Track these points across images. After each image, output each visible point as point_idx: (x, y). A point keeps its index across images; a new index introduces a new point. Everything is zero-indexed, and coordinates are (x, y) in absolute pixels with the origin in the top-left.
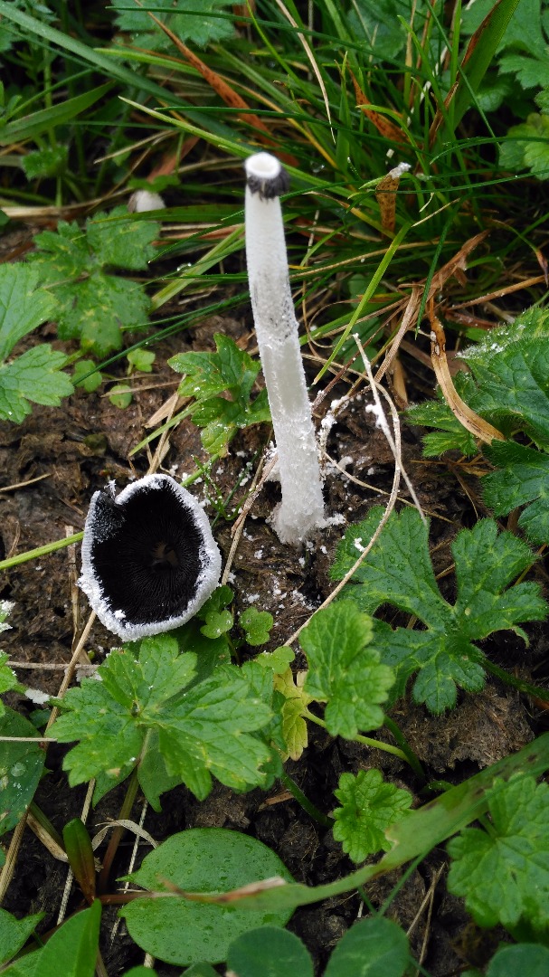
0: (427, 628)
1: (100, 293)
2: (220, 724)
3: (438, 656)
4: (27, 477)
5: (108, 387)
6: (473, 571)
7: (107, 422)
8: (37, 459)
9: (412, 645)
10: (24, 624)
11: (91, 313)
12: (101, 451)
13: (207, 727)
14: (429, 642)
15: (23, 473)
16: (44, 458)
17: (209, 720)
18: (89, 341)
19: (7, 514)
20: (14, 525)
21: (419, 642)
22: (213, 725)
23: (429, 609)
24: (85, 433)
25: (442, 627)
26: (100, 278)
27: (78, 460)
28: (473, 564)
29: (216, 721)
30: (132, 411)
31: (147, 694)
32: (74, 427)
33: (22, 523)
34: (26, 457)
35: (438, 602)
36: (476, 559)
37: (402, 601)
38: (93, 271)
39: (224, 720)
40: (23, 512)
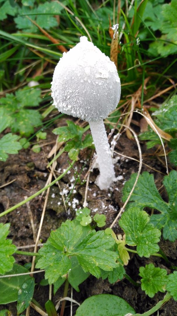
0: (161, 213)
1: (24, 116)
2: (97, 248)
3: (168, 221)
4: (8, 181)
5: (32, 146)
6: (173, 190)
7: (33, 158)
8: (11, 175)
9: (158, 220)
10: (15, 233)
11: (22, 123)
12: (33, 169)
13: (93, 251)
14: (163, 217)
15: (6, 180)
16: (14, 174)
17: (93, 248)
18: (23, 132)
19: (3, 195)
20: (6, 199)
21: (160, 218)
22: (95, 250)
23: (160, 206)
24: (26, 163)
25: (166, 212)
26: (23, 111)
27: (25, 172)
28: (172, 187)
29: (95, 248)
30: (41, 153)
31: (68, 244)
32: (22, 162)
33: (9, 198)
34: (7, 175)
35: (162, 203)
36: (173, 185)
37: (150, 205)
38: (20, 109)
39: (98, 247)
40: (9, 194)
